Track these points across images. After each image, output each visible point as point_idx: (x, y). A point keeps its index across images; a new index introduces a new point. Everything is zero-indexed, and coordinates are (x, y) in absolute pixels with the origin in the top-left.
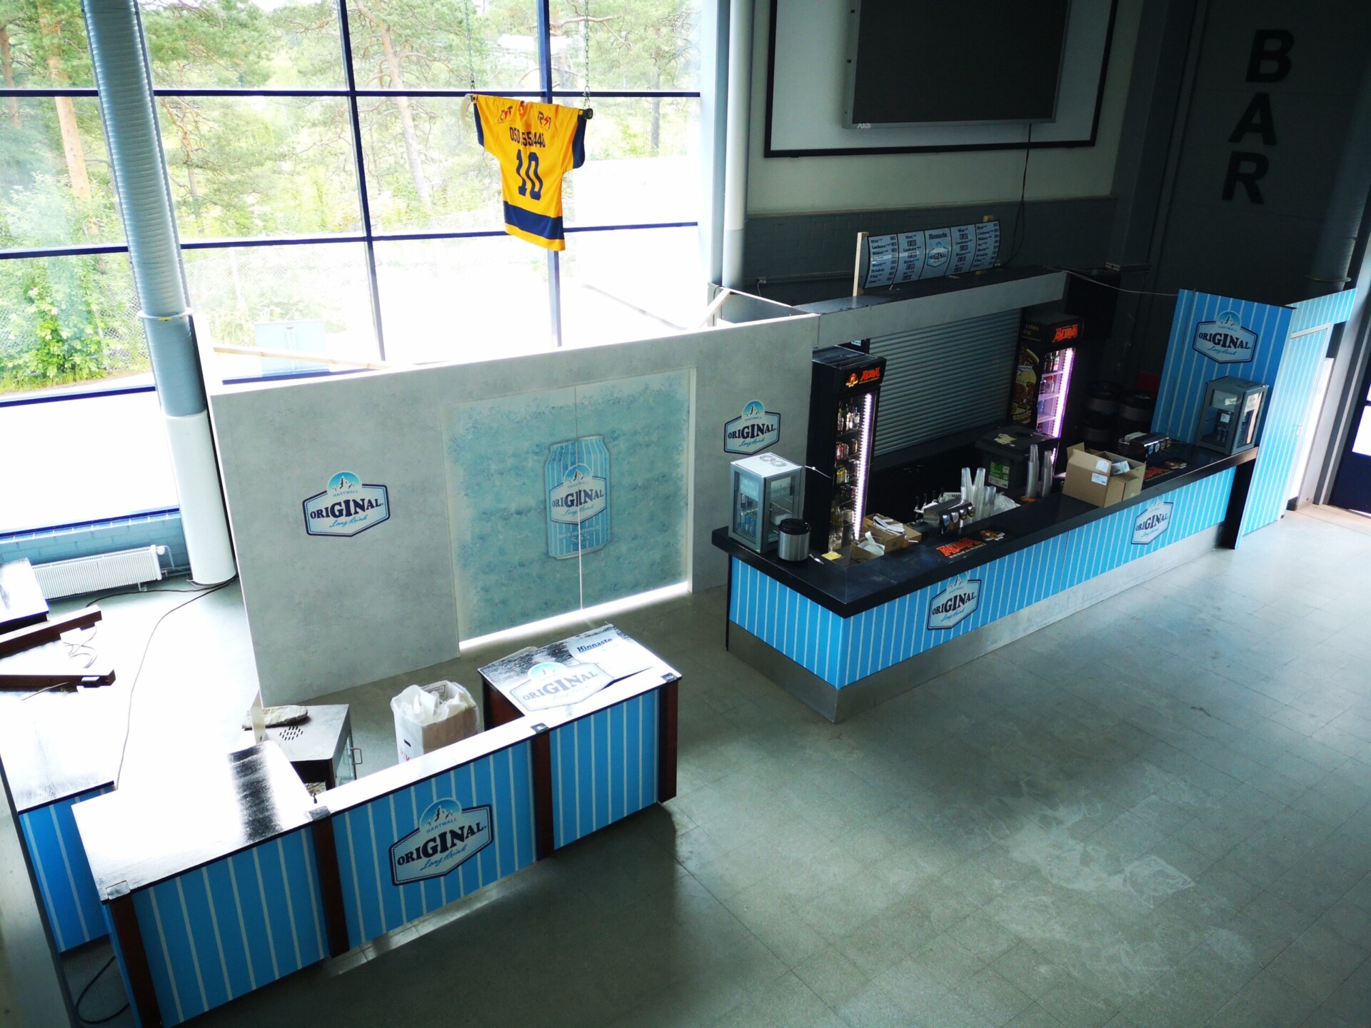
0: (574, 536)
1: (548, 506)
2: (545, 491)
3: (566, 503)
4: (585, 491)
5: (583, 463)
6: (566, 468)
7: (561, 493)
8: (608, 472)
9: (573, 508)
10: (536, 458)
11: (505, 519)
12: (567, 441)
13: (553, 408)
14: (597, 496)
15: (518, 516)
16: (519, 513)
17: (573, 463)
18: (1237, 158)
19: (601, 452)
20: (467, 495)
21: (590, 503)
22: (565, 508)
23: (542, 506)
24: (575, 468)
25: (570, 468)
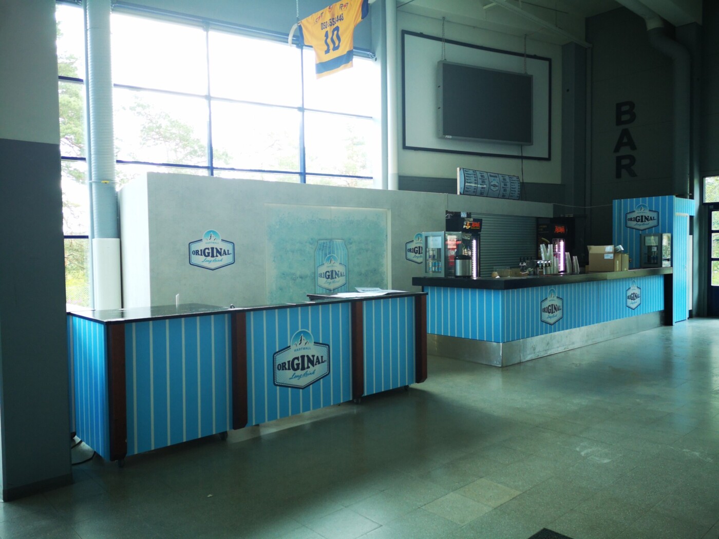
1: (316, 278)
2: (315, 266)
3: (326, 276)
4: (335, 271)
5: (334, 254)
6: (326, 255)
7: (323, 270)
8: (347, 262)
9: (329, 280)
10: (311, 246)
11: (294, 280)
12: (326, 239)
13: (320, 219)
14: (341, 275)
15: (300, 279)
16: (301, 277)
17: (330, 253)
18: (619, 159)
19: (343, 250)
20: (274, 261)
21: (337, 279)
22: (325, 279)
23: (313, 276)
24: (330, 256)
25: (328, 256)
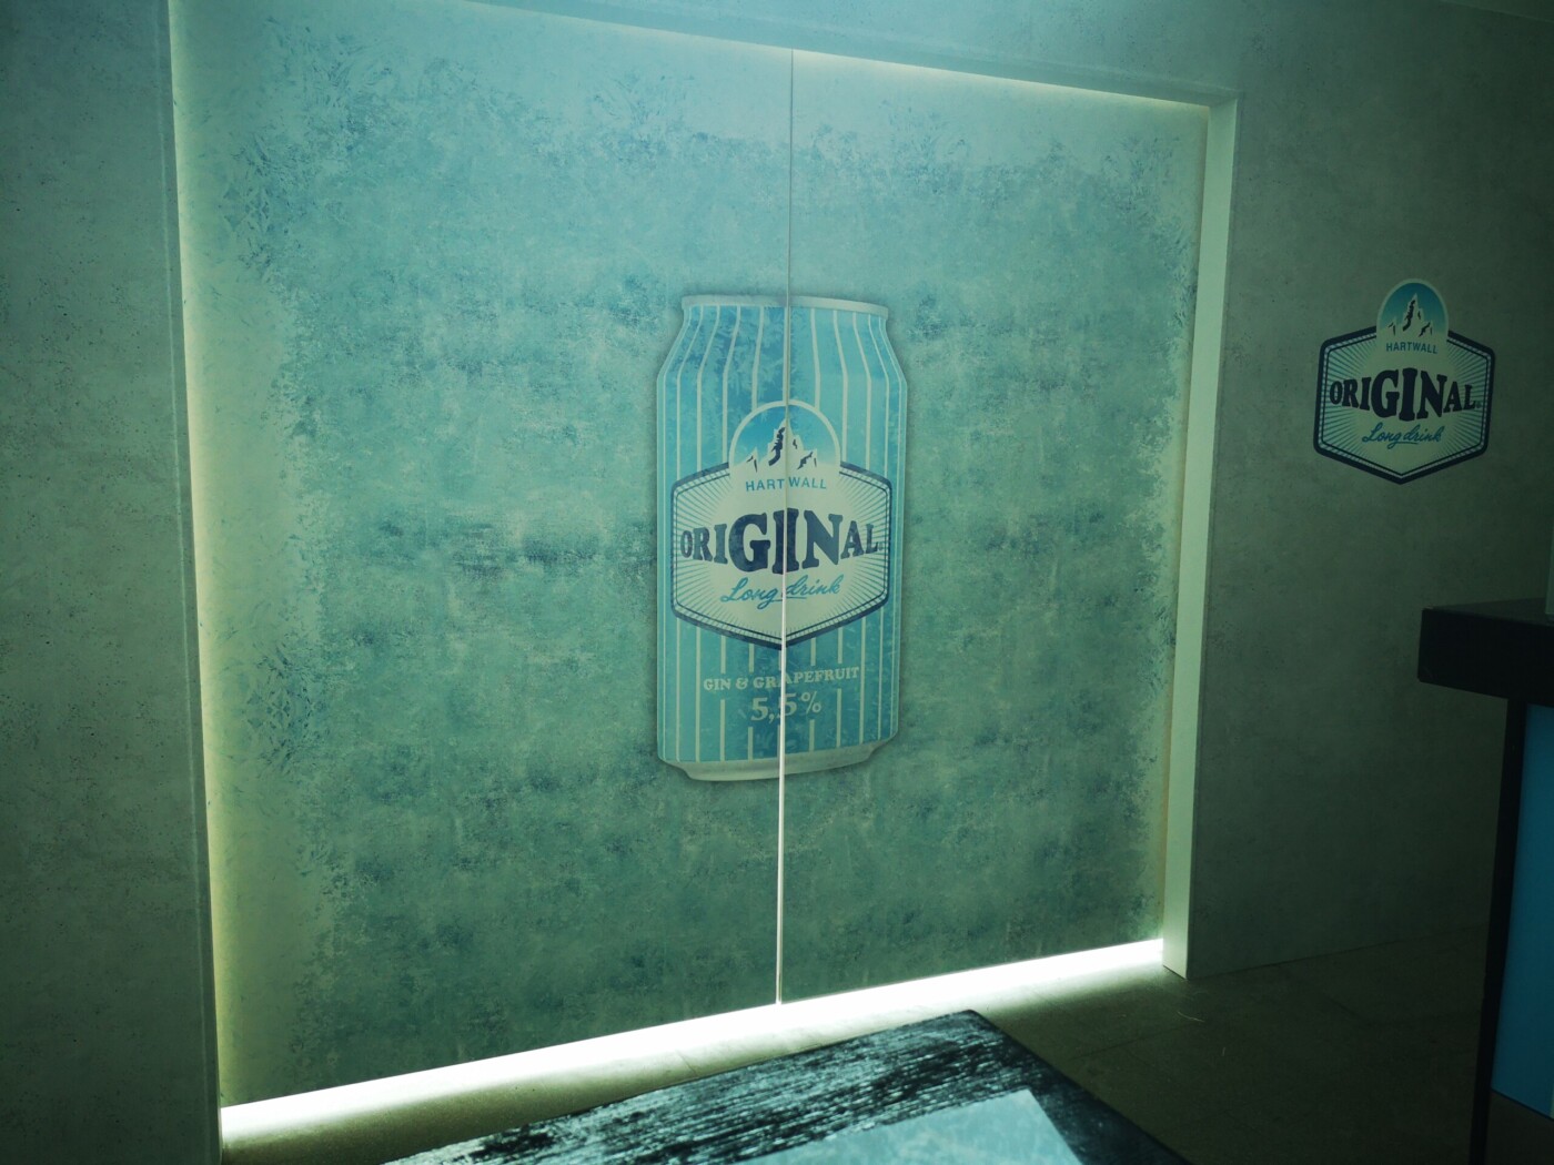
0: (762, 692)
1: (663, 553)
3: (737, 552)
4: (809, 516)
5: (812, 402)
6: (741, 402)
7: (717, 505)
8: (900, 460)
9: (763, 578)
10: (622, 332)
12: (750, 292)
13: (703, 137)
14: (855, 544)
15: (537, 569)
16: (541, 554)
17: (772, 392)
19: (877, 373)
21: (826, 570)
22: (730, 573)
23: (637, 546)
24: (776, 414)
25: (758, 409)
